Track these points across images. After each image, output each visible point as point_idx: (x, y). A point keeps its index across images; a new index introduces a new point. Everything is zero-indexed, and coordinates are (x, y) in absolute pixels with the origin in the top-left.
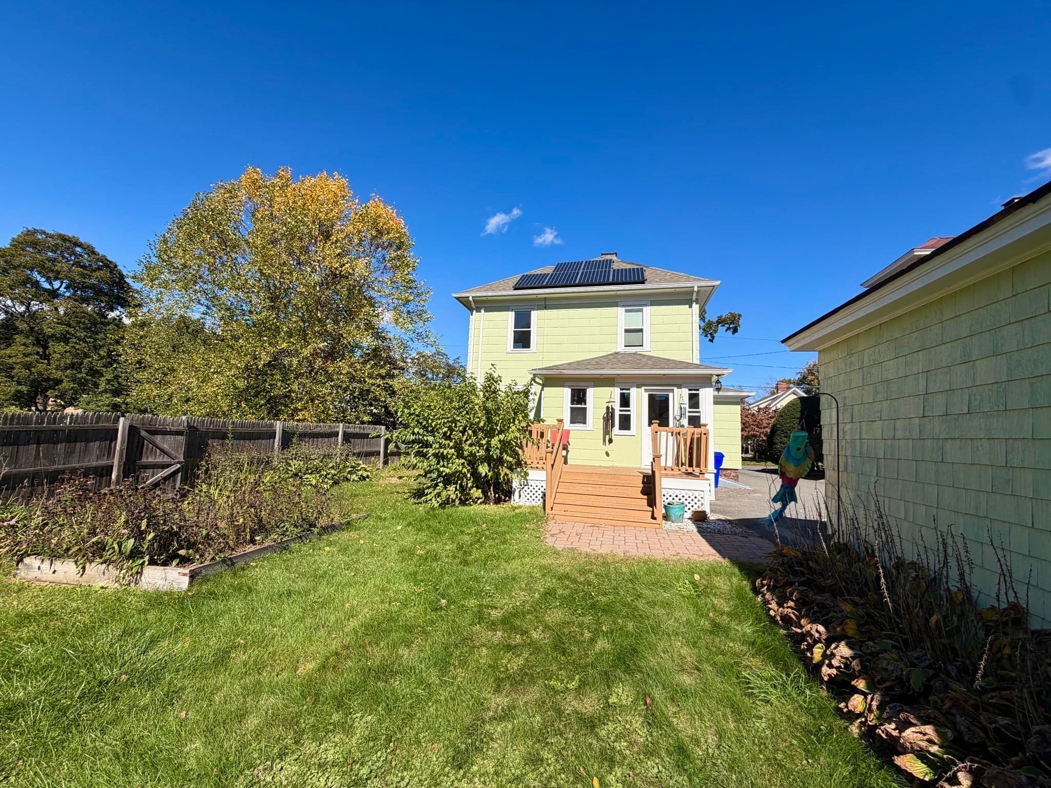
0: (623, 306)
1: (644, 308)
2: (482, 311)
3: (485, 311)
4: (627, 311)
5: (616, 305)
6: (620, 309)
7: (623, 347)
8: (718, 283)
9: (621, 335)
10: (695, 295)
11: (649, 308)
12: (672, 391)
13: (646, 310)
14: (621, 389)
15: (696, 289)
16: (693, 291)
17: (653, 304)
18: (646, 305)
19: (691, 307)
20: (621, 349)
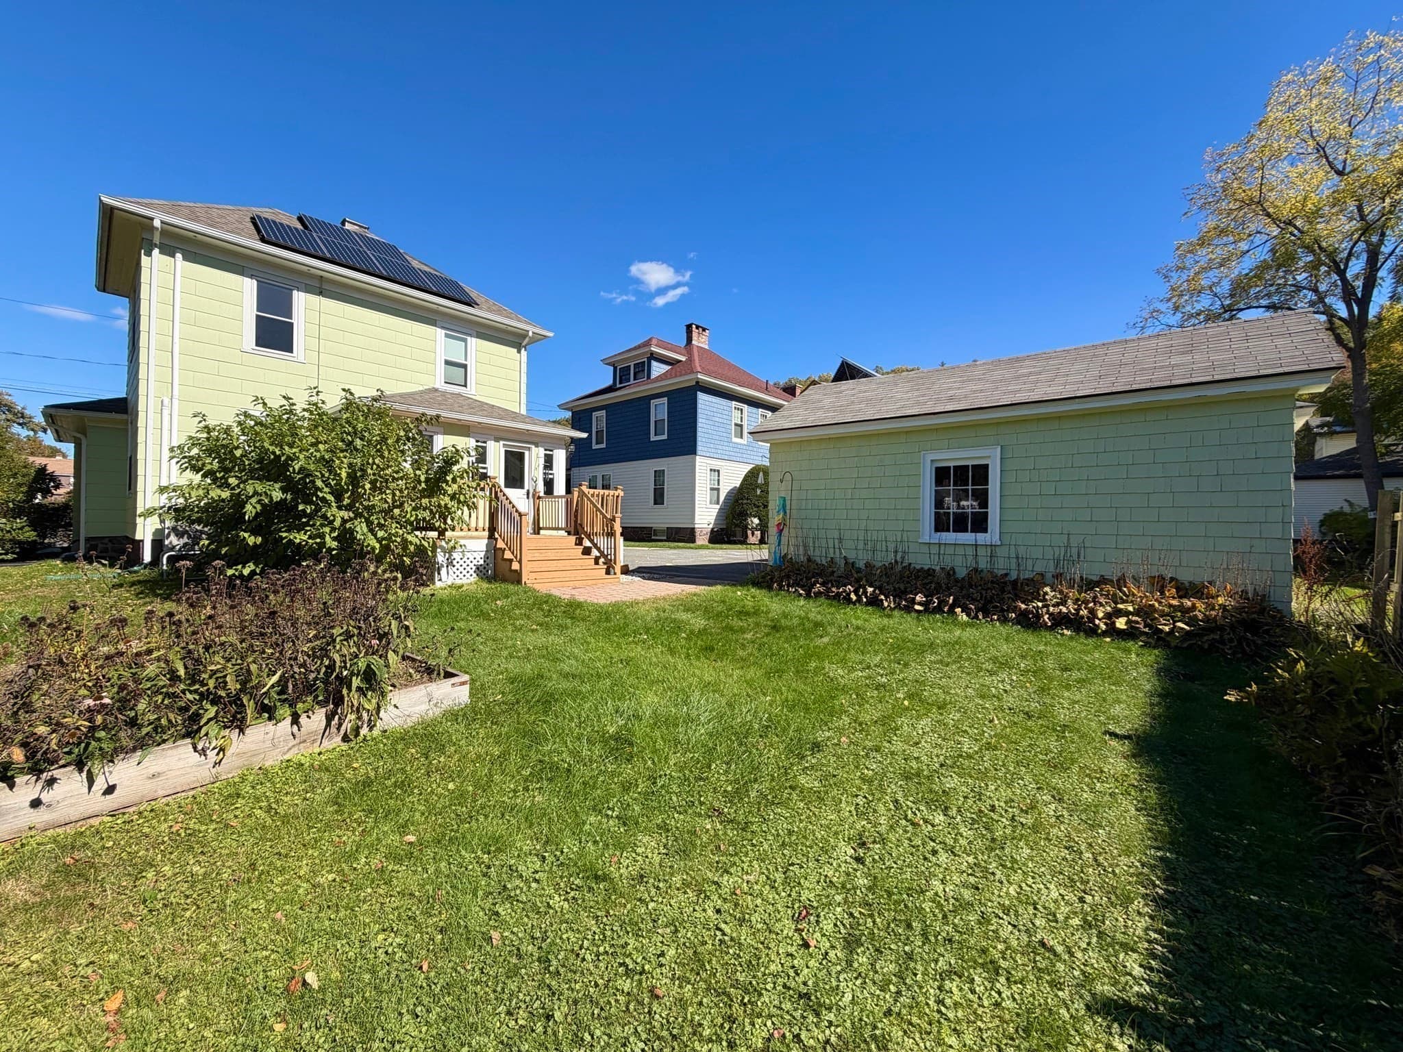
0: (443, 328)
1: (469, 338)
2: (179, 256)
3: (185, 259)
4: (447, 336)
5: (432, 322)
6: (439, 330)
7: (443, 383)
8: (551, 334)
9: (441, 366)
10: (527, 339)
11: (474, 340)
12: (529, 449)
13: (473, 342)
14: (477, 441)
15: (530, 334)
16: (527, 335)
17: (480, 336)
18: (471, 335)
19: (519, 352)
20: (440, 384)
